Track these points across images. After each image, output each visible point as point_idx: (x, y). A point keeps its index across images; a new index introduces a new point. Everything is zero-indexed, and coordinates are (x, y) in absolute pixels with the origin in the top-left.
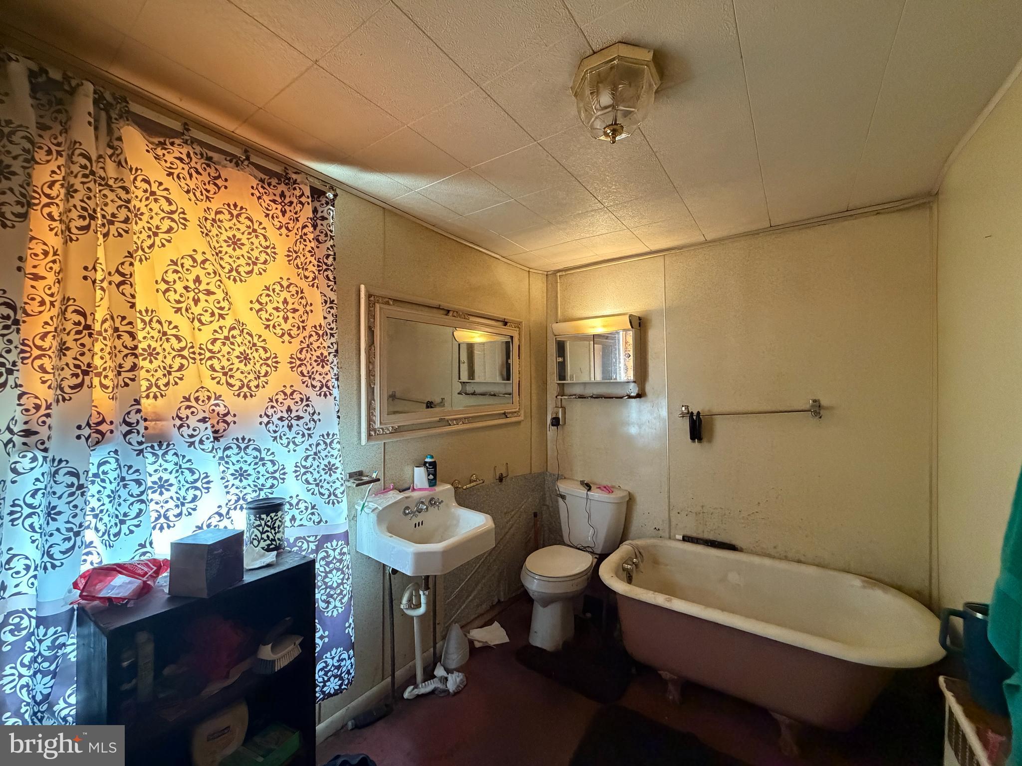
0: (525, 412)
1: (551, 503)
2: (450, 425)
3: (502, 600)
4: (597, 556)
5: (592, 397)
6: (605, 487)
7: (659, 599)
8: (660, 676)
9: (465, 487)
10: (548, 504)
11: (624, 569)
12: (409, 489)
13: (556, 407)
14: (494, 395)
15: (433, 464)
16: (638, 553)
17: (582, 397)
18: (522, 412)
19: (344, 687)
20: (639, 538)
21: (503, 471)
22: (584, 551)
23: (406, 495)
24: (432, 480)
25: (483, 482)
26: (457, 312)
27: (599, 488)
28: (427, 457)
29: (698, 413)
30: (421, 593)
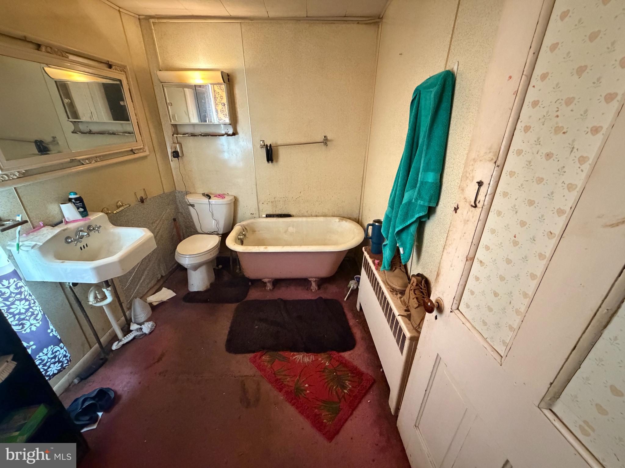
0: (148, 147)
1: (183, 210)
2: (83, 164)
3: (164, 275)
4: (221, 235)
5: (201, 135)
6: (219, 195)
7: (261, 249)
8: (263, 281)
9: (115, 212)
10: (181, 211)
11: (239, 239)
12: (62, 222)
13: (173, 143)
14: (114, 134)
15: (80, 200)
16: (244, 229)
17: (193, 135)
18: (146, 148)
19: (65, 365)
20: (243, 221)
21: (142, 194)
22: (212, 234)
23: (63, 228)
24: (83, 212)
25: (130, 206)
26: (51, 48)
27: (216, 196)
28: (71, 195)
29: (270, 145)
30: (104, 290)
